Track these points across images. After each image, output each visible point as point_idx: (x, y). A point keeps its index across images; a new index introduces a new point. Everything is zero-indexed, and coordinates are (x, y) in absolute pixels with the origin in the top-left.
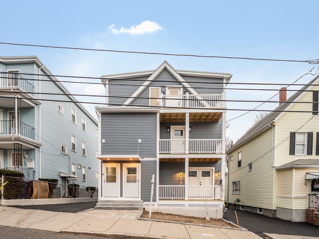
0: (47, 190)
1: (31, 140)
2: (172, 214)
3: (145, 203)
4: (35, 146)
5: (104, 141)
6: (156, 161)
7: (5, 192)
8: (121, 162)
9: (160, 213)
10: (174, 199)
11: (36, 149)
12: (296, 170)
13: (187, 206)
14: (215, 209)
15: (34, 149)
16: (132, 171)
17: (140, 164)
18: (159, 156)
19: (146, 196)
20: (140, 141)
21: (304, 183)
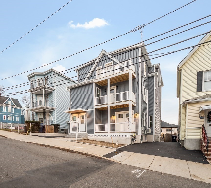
0: (53, 129)
1: (51, 107)
2: (101, 141)
3: (89, 135)
4: (53, 110)
5: (72, 103)
6: (93, 110)
7: (31, 130)
8: (78, 113)
9: (95, 140)
10: (103, 132)
11: (53, 111)
12: (190, 105)
13: (109, 136)
14: (125, 138)
15: (52, 111)
16: (83, 117)
17: (86, 113)
18: (95, 108)
19: (90, 131)
20: (86, 100)
21: (198, 115)
